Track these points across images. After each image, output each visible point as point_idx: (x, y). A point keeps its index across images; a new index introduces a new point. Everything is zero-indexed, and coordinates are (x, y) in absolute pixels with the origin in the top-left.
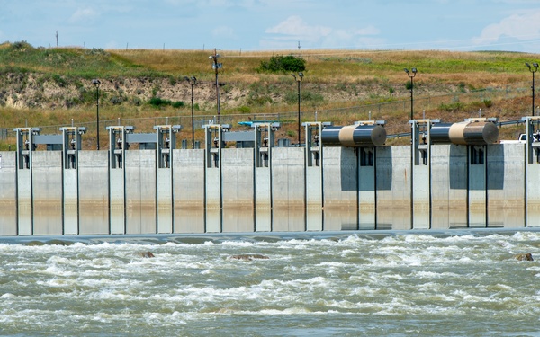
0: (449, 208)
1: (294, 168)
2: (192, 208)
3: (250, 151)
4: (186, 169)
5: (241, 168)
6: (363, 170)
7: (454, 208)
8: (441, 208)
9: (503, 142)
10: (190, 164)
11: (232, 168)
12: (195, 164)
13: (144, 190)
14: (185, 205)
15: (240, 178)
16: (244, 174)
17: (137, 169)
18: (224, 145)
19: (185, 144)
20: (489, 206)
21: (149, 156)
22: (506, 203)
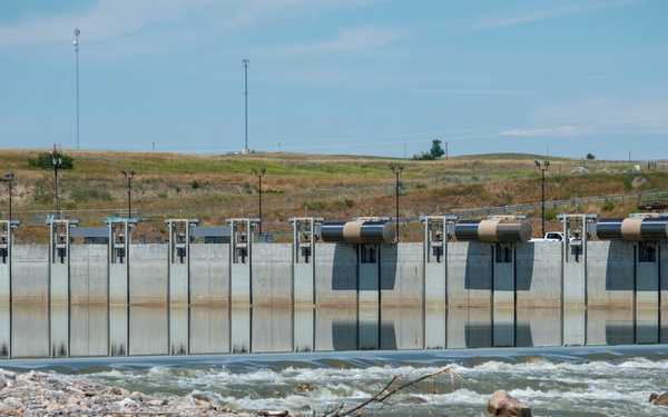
0: (469, 307)
1: (279, 264)
2: (153, 305)
3: (225, 247)
4: (145, 264)
5: (213, 264)
6: (363, 267)
7: (475, 307)
8: (460, 307)
9: (532, 240)
10: (150, 260)
11: (202, 264)
12: (158, 260)
13: (92, 286)
14: (144, 301)
15: (213, 274)
16: (217, 270)
17: (85, 264)
18: (192, 240)
19: (143, 239)
20: (518, 305)
21: (100, 251)
22: (539, 303)
